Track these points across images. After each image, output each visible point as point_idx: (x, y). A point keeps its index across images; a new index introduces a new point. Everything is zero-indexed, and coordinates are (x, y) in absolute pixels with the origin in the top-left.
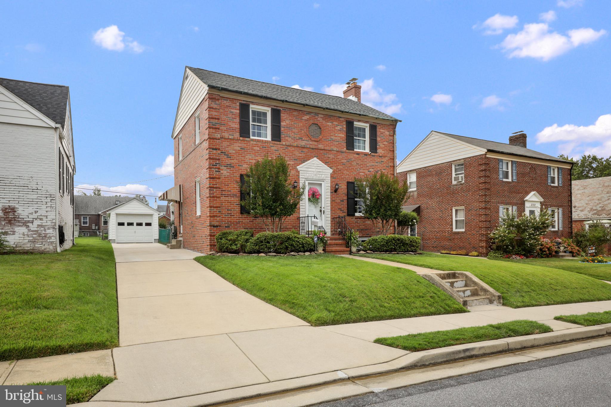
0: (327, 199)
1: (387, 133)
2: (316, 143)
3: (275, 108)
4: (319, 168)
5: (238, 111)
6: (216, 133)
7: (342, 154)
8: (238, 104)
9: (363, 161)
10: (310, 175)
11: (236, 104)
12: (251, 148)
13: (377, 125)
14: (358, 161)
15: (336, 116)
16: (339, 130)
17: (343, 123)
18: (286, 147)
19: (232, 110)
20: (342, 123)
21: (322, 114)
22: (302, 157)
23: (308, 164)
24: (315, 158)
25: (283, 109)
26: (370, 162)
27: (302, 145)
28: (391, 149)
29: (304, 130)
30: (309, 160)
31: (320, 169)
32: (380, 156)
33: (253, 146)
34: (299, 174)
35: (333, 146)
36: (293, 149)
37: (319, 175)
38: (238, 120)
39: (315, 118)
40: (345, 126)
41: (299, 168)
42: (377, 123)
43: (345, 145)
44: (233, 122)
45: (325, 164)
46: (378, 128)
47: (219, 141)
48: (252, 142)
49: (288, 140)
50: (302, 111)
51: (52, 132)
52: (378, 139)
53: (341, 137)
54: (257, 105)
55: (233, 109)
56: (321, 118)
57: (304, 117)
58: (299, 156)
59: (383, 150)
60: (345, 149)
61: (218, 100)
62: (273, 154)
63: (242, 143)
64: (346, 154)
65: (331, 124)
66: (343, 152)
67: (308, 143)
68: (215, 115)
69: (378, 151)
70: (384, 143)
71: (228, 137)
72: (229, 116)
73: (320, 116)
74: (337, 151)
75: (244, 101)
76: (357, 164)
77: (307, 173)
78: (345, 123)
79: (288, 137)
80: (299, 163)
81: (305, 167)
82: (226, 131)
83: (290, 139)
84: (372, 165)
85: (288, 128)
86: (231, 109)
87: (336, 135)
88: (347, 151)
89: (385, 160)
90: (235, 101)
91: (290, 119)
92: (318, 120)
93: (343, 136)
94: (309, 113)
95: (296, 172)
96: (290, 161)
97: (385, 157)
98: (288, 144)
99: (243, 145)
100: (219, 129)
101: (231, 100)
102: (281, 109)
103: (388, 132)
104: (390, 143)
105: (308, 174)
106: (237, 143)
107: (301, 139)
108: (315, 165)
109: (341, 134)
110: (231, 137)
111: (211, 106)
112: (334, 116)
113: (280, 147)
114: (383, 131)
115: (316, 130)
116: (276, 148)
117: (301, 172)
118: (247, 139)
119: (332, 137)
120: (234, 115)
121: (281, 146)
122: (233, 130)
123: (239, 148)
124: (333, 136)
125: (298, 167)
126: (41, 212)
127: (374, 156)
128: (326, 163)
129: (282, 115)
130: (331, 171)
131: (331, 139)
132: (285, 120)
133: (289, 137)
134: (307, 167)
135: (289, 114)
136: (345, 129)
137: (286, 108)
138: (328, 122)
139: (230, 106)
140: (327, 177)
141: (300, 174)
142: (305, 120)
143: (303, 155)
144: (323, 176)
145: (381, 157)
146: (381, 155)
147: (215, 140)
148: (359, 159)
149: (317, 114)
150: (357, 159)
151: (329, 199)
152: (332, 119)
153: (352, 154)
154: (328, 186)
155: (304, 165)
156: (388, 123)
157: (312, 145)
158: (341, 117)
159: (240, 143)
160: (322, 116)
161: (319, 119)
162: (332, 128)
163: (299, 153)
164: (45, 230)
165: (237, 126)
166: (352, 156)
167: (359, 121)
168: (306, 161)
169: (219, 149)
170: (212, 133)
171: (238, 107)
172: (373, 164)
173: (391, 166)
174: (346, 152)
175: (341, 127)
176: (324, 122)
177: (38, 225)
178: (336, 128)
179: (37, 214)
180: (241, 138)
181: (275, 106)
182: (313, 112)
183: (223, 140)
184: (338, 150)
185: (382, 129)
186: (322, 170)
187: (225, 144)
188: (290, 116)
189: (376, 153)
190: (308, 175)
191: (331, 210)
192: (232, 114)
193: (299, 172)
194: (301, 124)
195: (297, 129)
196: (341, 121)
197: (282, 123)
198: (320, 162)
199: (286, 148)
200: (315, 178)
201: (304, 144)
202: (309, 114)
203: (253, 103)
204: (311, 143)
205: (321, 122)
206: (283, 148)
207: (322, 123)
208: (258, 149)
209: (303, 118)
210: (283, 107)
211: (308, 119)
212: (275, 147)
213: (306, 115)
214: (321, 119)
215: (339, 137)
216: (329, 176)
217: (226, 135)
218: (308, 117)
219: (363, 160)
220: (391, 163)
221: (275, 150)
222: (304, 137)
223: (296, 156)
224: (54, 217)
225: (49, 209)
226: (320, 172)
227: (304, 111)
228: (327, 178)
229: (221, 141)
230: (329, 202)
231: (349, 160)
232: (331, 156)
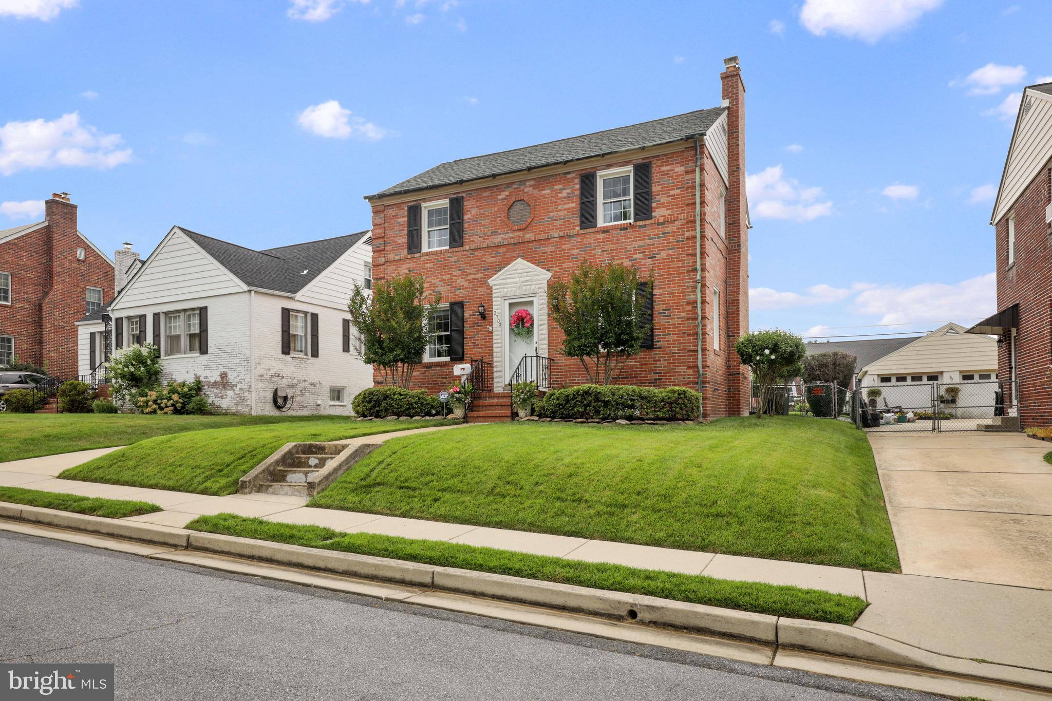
0: (541, 327)
1: (680, 169)
2: (520, 234)
3: (455, 196)
4: (525, 274)
5: (406, 219)
6: (380, 257)
7: (570, 241)
8: (406, 208)
9: (618, 243)
10: (510, 289)
11: (404, 209)
12: (422, 267)
13: (651, 162)
14: (607, 245)
15: (559, 174)
16: (564, 198)
17: (573, 181)
18: (471, 252)
19: (399, 220)
20: (570, 182)
21: (532, 179)
22: (496, 262)
23: (506, 271)
24: (519, 260)
25: (466, 195)
26: (633, 241)
27: (495, 243)
28: (690, 202)
29: (500, 217)
30: (509, 264)
31: (527, 276)
32: (659, 224)
33: (425, 263)
34: (492, 291)
35: (553, 229)
36: (482, 252)
37: (524, 287)
38: (405, 232)
39: (520, 191)
40: (578, 187)
41: (491, 282)
42: (653, 157)
43: (578, 222)
44: (400, 236)
45: (537, 266)
46: (655, 166)
47: (384, 267)
48: (423, 258)
49: (474, 241)
50: (497, 186)
51: (247, 295)
52: (655, 188)
53: (569, 209)
54: (430, 201)
55: (400, 218)
56: (530, 186)
57: (500, 194)
58: (491, 263)
59: (667, 209)
60: (578, 228)
61: (383, 211)
62: (451, 268)
63: (411, 263)
64: (578, 239)
65: (548, 191)
66: (572, 236)
67: (507, 236)
68: (379, 234)
69: (654, 214)
70: (672, 193)
71: (394, 258)
72: (396, 229)
73: (528, 183)
74: (560, 237)
75: (413, 201)
76: (602, 251)
77: (504, 288)
78: (577, 181)
79: (474, 236)
80: (492, 274)
81: (502, 277)
82: (392, 250)
83: (476, 239)
84: (638, 247)
85: (474, 221)
86: (398, 218)
87: (560, 207)
88: (581, 232)
89: (671, 228)
90: (402, 205)
91: (477, 207)
92: (526, 193)
93: (574, 205)
94: (509, 185)
95: (487, 289)
96: (478, 274)
97: (672, 222)
98: (473, 247)
99: (412, 265)
100: (384, 250)
101: (398, 205)
102: (464, 195)
103: (681, 166)
104: (687, 188)
105: (507, 288)
106: (404, 264)
107: (495, 233)
108: (518, 271)
109: (569, 203)
110: (397, 258)
111: (376, 222)
112: (556, 175)
113: (462, 255)
114: (668, 168)
115: (522, 210)
116: (454, 259)
117: (494, 288)
118: (417, 255)
119: (552, 214)
120: (402, 225)
121: (465, 253)
122: (399, 246)
123: (407, 271)
124: (552, 212)
125: (489, 281)
126: (242, 376)
127: (645, 226)
128: (538, 263)
129: (465, 203)
130: (548, 275)
131: (550, 218)
132: (470, 211)
133: (476, 235)
134: (505, 277)
135: (477, 198)
136: (578, 193)
137: (472, 190)
138: (544, 190)
139: (397, 215)
140: (540, 288)
141: (494, 291)
142: (502, 199)
143: (499, 259)
144: (533, 287)
145: (663, 223)
146: (661, 220)
147: (380, 267)
148: (607, 241)
149: (523, 182)
150: (604, 242)
151: (546, 327)
152: (552, 182)
153: (592, 235)
154: (542, 304)
155: (501, 275)
156: (682, 148)
157: (513, 238)
158: (569, 173)
159: (409, 263)
160: (532, 183)
161: (526, 190)
162: (552, 197)
163: (492, 257)
164: (243, 393)
165: (405, 240)
166: (591, 238)
167: (609, 166)
168: (504, 267)
169: (384, 278)
170: (376, 258)
171: (406, 213)
172: (641, 243)
173: (688, 238)
174: (578, 235)
175: (569, 191)
176: (536, 192)
177: (240, 389)
178: (560, 195)
179: (240, 378)
180: (409, 256)
181: (454, 194)
182: (515, 182)
183: (388, 264)
184: (561, 234)
185: (666, 165)
186: (531, 278)
187: (391, 269)
188: (477, 201)
189: (651, 218)
190: (505, 290)
191: (549, 346)
192: (399, 226)
193: (492, 288)
194: (496, 209)
195: (489, 219)
196: (569, 179)
197: (466, 217)
198: (529, 264)
199: (471, 254)
200: (518, 293)
201: (499, 240)
202: (509, 187)
203: (424, 200)
204: (511, 235)
205: (529, 195)
206: (467, 255)
207: (533, 194)
208: (431, 265)
209: (499, 197)
210: (466, 191)
211: (507, 196)
212: (455, 256)
213: (504, 191)
214: (531, 188)
215: (565, 209)
216: (546, 286)
217: (391, 257)
218: (507, 193)
219: (618, 240)
220: (687, 231)
221: (455, 262)
222: (499, 229)
223: (487, 263)
224: (249, 380)
225: (245, 372)
226: (526, 281)
227: (501, 185)
228: (540, 290)
229: (387, 266)
230: (546, 332)
231: (585, 247)
232: (549, 249)
